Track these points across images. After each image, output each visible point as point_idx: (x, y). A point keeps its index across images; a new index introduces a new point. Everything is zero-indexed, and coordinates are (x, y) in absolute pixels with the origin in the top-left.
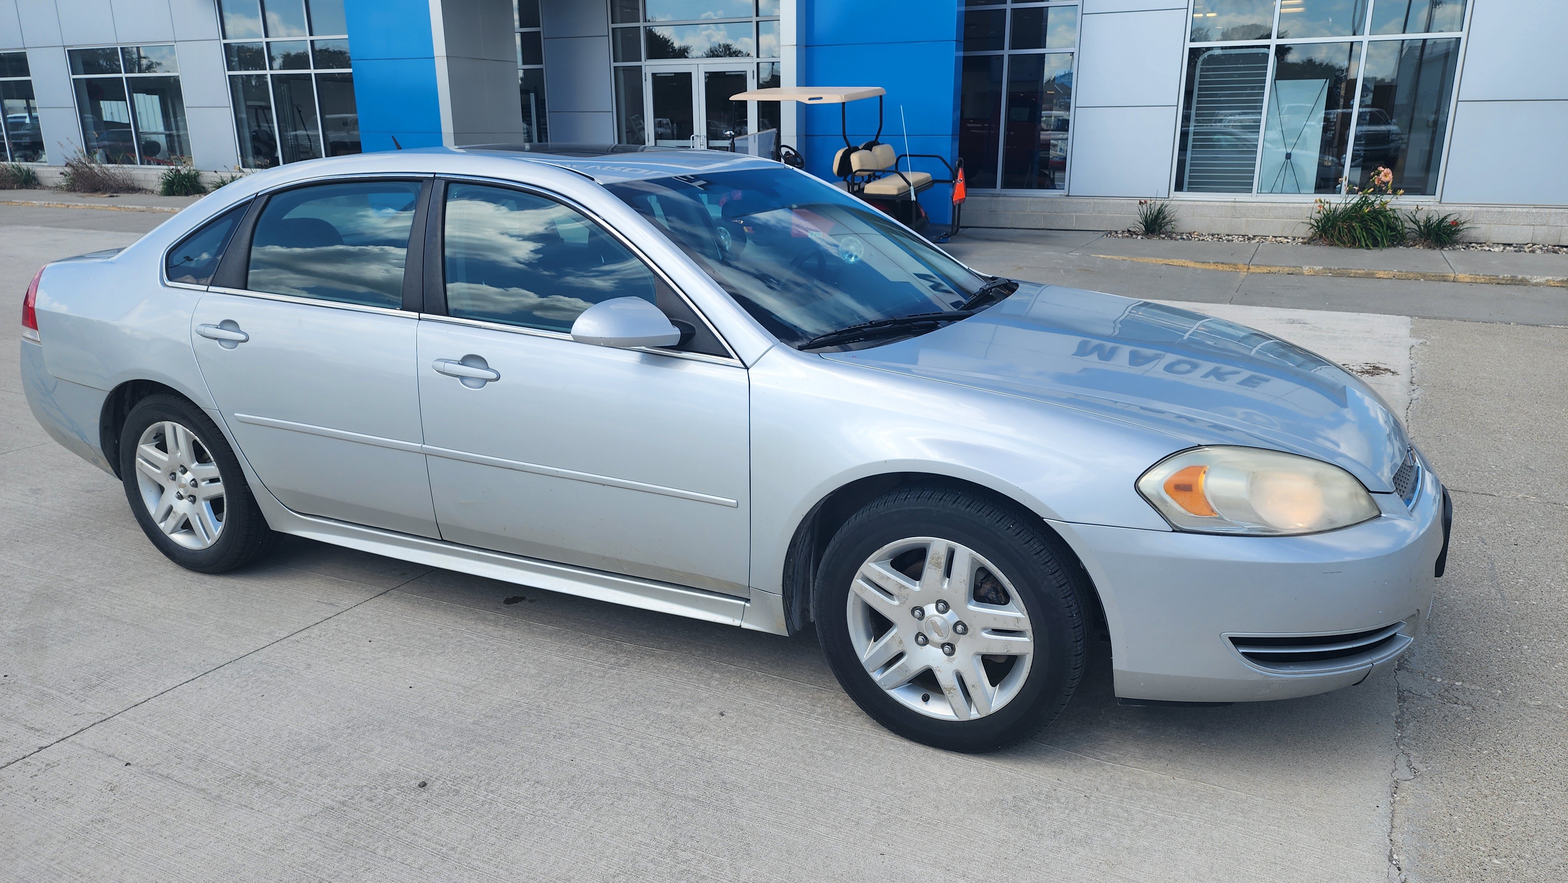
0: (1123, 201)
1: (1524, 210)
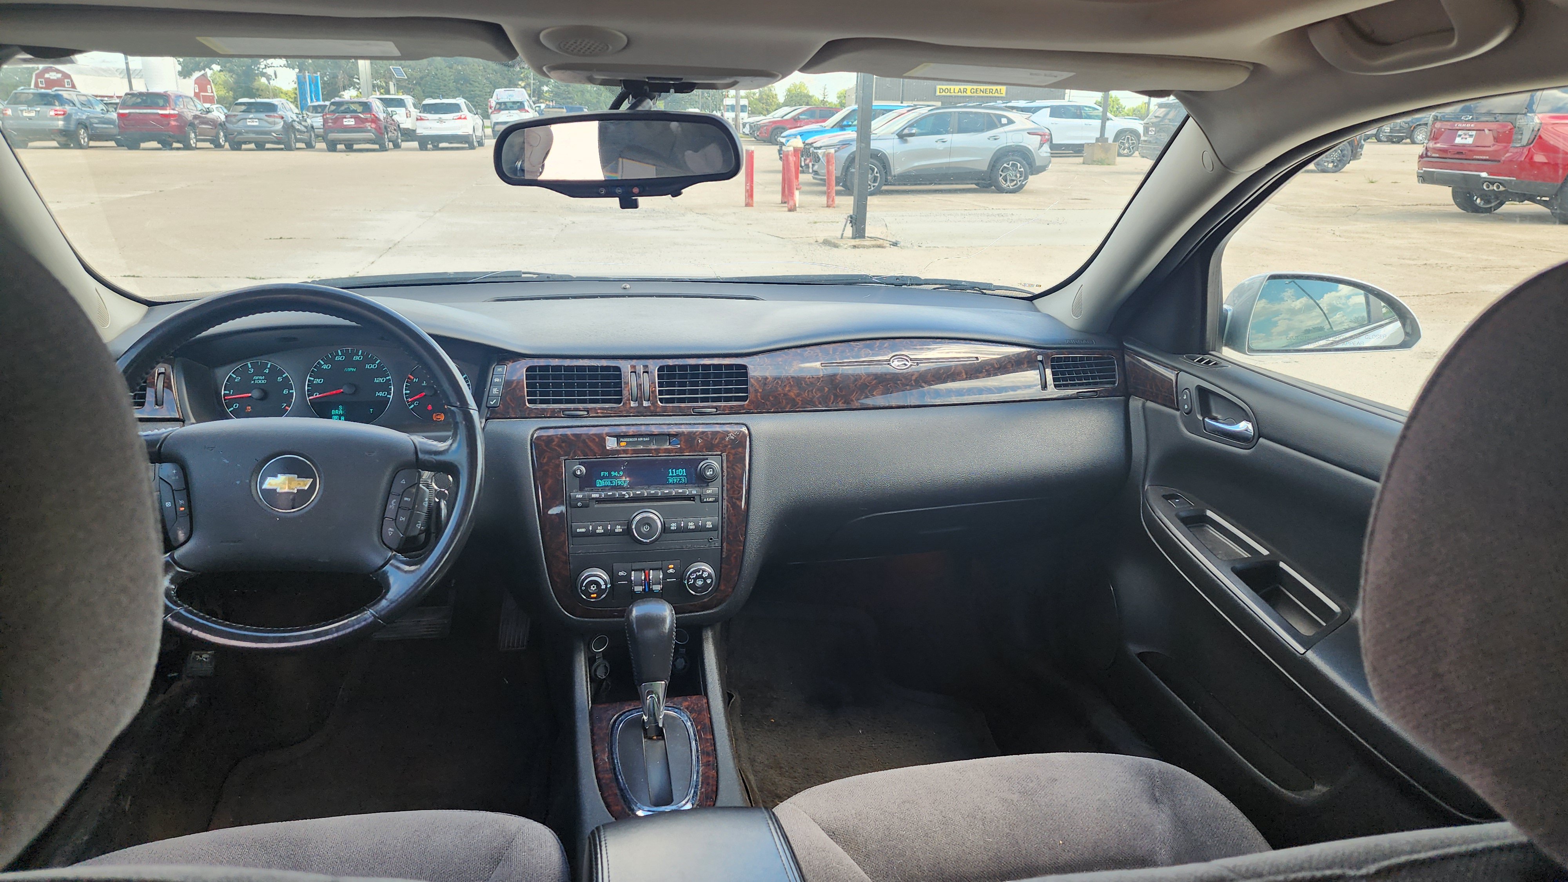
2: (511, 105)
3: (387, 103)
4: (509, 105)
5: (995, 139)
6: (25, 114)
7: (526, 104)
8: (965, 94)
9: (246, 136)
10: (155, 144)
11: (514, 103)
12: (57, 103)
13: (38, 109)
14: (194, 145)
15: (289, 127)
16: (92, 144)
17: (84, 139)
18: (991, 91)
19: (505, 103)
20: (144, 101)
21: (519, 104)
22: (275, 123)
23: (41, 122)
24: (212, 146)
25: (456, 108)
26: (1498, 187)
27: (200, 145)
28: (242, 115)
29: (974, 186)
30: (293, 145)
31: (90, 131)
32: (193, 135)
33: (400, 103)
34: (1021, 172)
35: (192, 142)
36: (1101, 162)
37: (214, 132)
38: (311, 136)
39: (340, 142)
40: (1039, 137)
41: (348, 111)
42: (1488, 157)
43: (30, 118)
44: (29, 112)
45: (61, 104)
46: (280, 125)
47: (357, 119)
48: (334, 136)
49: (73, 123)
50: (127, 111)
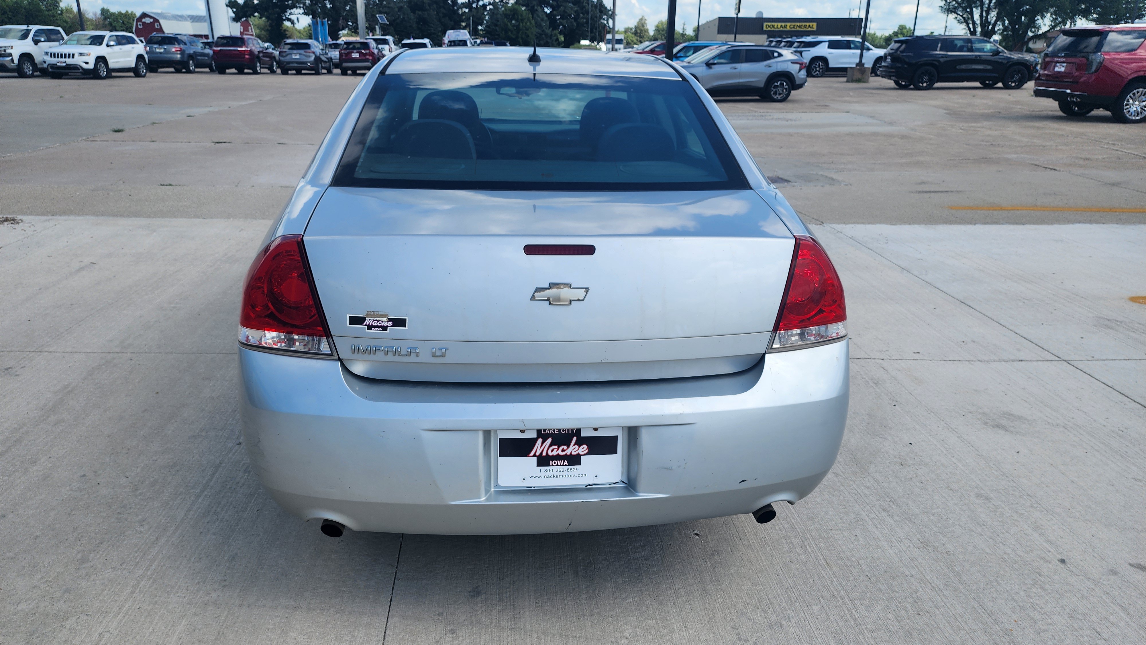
2: (458, 42)
3: (378, 42)
4: (457, 43)
5: (770, 67)
6: (157, 50)
7: (468, 42)
8: (785, 29)
9: (291, 65)
10: (234, 71)
11: (461, 41)
12: (176, 43)
13: (166, 47)
14: (259, 71)
15: (318, 59)
16: (197, 70)
17: (192, 67)
18: (805, 26)
19: (454, 41)
20: (228, 42)
21: (463, 42)
22: (309, 57)
23: (166, 55)
24: (270, 72)
25: (424, 45)
26: (1076, 99)
27: (262, 71)
28: (288, 51)
29: (757, 98)
30: (320, 71)
31: (195, 61)
32: (258, 64)
33: (385, 42)
34: (786, 89)
35: (258, 69)
36: (859, 81)
37: (270, 62)
38: (330, 65)
39: (349, 68)
40: (798, 66)
41: (354, 48)
42: (1071, 80)
43: (161, 53)
44: (160, 49)
45: (179, 44)
46: (312, 58)
47: (361, 54)
48: (345, 65)
49: (186, 56)
50: (219, 49)
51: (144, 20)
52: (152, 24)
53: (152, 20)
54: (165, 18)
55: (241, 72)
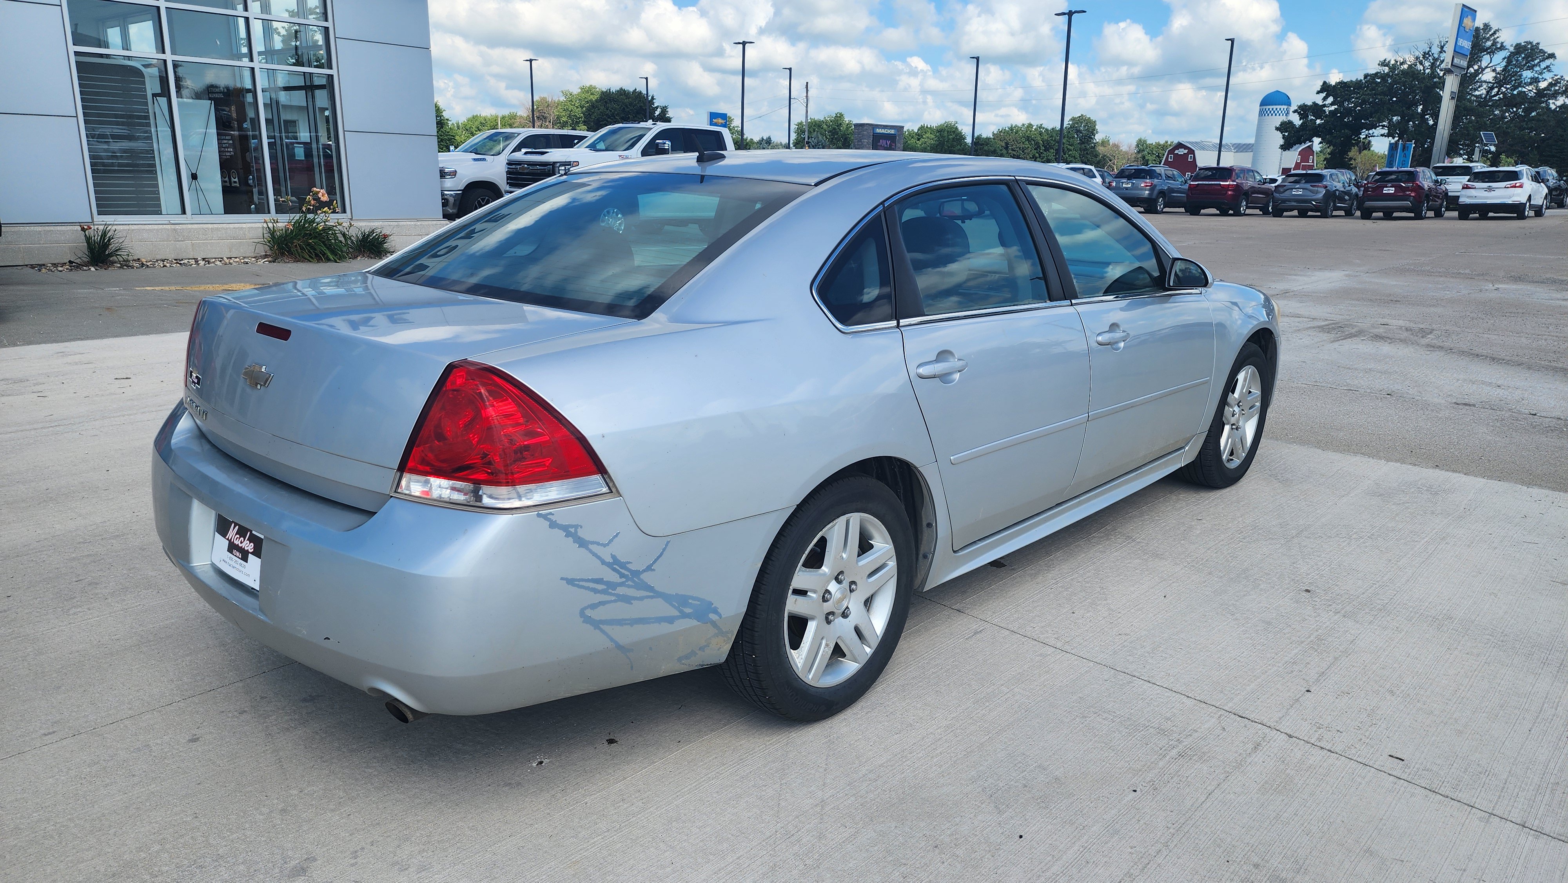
0: (38, 229)
1: (412, 223)
6: (1124, 185)
9: (1288, 204)
10: (1214, 211)
12: (1148, 177)
13: (1134, 181)
14: (1243, 212)
15: (1331, 196)
16: (1165, 209)
17: (1160, 206)
22: (1317, 192)
24: (1261, 213)
27: (1248, 211)
28: (1289, 185)
30: (1332, 213)
31: (1167, 198)
32: (1244, 203)
35: (1243, 209)
37: (1264, 201)
38: (1353, 204)
39: (1377, 210)
41: (1390, 180)
43: (1127, 189)
44: (1128, 184)
46: (1322, 194)
47: (1398, 188)
48: (1369, 204)
49: (1156, 192)
50: (1197, 183)
51: (1176, 152)
52: (1186, 155)
53: (1186, 151)
54: (1203, 148)
55: (1224, 213)
